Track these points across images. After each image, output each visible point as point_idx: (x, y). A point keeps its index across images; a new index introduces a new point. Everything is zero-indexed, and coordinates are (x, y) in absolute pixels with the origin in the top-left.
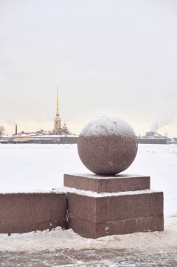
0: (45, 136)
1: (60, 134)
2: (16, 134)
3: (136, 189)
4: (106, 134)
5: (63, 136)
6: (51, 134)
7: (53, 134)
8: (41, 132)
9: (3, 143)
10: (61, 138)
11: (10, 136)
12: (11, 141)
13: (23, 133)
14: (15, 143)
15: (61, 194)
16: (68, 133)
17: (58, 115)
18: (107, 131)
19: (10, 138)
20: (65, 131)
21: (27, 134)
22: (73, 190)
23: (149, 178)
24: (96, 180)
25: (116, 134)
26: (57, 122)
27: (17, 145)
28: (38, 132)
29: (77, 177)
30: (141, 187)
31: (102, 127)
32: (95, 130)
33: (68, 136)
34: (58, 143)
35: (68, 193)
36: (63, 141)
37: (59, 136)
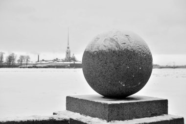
0: (59, 63)
1: (70, 61)
2: (38, 61)
3: (153, 115)
4: (117, 49)
5: (72, 63)
6: (63, 61)
7: (65, 61)
8: (56, 60)
9: (29, 67)
10: (71, 64)
11: (34, 63)
12: (35, 67)
13: (43, 60)
14: (37, 67)
15: (62, 121)
16: (76, 61)
17: (68, 48)
18: (118, 46)
19: (34, 64)
20: (74, 59)
21: (46, 61)
22: (76, 116)
23: (166, 101)
24: (105, 105)
25: (129, 48)
26: (68, 53)
27: (38, 69)
28: (54, 60)
29: (81, 100)
30: (158, 113)
31: (112, 40)
32: (104, 45)
33: (76, 63)
34: (68, 67)
35: (71, 119)
36: (72, 66)
37: (69, 63)
